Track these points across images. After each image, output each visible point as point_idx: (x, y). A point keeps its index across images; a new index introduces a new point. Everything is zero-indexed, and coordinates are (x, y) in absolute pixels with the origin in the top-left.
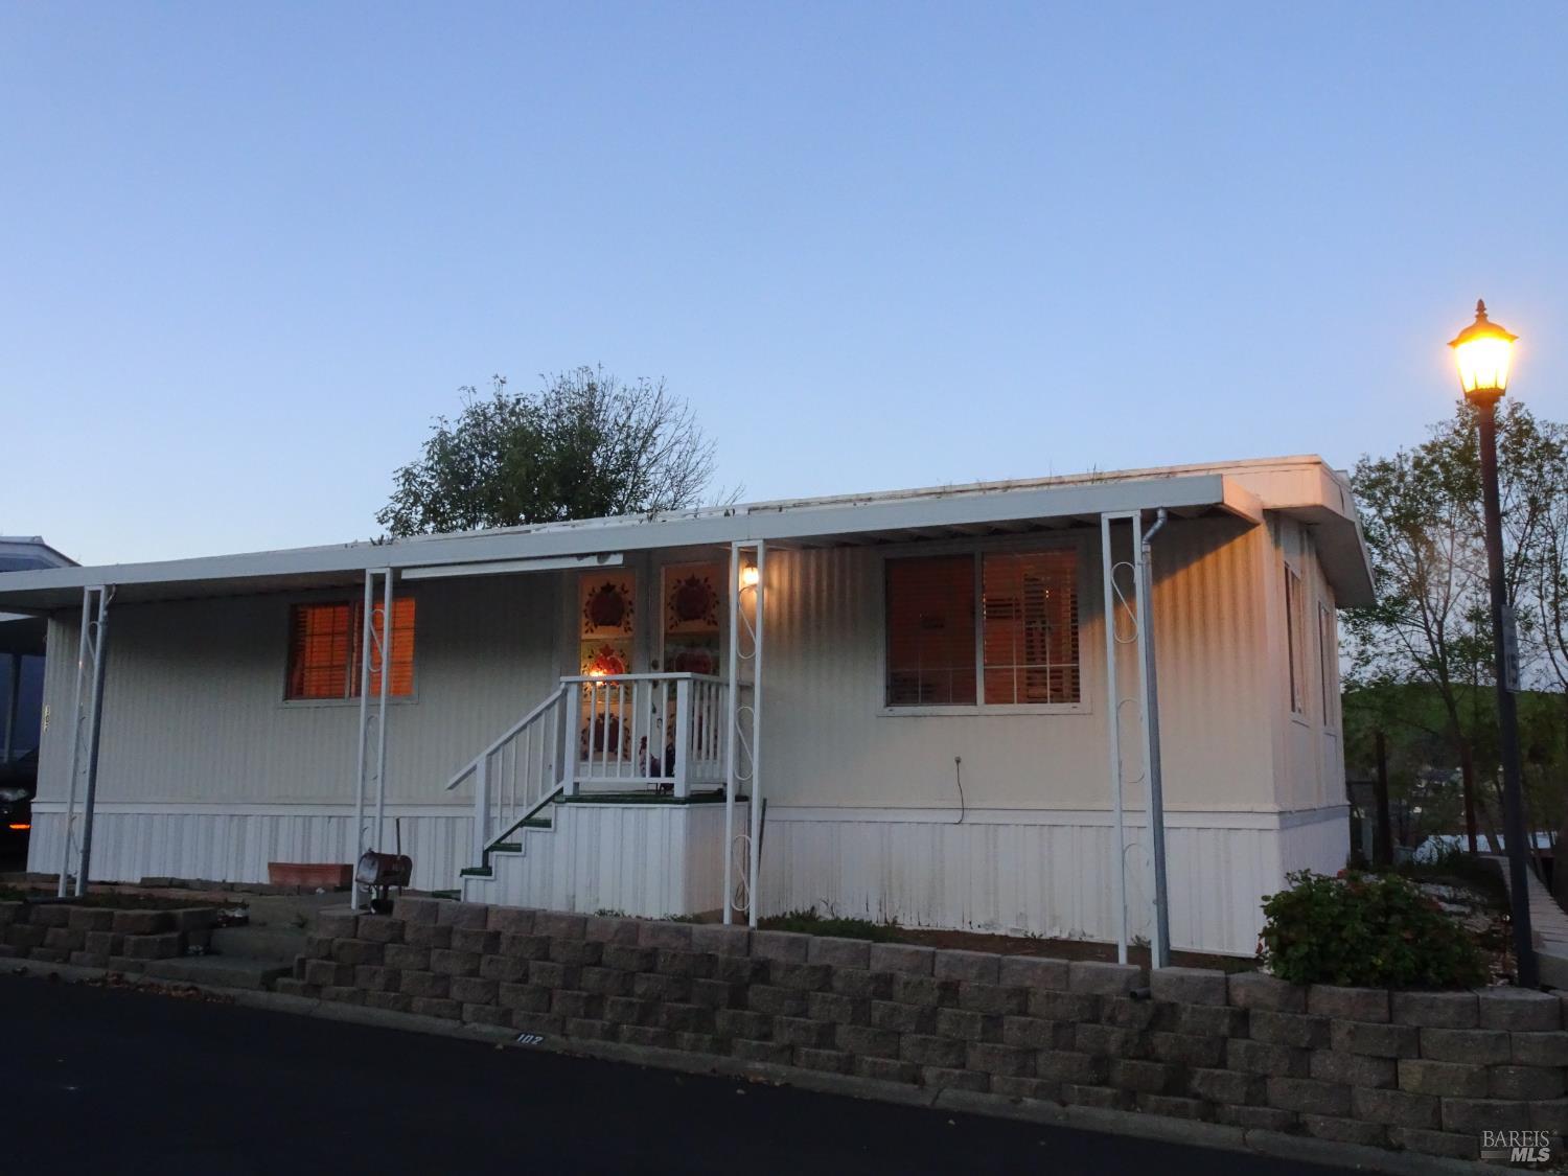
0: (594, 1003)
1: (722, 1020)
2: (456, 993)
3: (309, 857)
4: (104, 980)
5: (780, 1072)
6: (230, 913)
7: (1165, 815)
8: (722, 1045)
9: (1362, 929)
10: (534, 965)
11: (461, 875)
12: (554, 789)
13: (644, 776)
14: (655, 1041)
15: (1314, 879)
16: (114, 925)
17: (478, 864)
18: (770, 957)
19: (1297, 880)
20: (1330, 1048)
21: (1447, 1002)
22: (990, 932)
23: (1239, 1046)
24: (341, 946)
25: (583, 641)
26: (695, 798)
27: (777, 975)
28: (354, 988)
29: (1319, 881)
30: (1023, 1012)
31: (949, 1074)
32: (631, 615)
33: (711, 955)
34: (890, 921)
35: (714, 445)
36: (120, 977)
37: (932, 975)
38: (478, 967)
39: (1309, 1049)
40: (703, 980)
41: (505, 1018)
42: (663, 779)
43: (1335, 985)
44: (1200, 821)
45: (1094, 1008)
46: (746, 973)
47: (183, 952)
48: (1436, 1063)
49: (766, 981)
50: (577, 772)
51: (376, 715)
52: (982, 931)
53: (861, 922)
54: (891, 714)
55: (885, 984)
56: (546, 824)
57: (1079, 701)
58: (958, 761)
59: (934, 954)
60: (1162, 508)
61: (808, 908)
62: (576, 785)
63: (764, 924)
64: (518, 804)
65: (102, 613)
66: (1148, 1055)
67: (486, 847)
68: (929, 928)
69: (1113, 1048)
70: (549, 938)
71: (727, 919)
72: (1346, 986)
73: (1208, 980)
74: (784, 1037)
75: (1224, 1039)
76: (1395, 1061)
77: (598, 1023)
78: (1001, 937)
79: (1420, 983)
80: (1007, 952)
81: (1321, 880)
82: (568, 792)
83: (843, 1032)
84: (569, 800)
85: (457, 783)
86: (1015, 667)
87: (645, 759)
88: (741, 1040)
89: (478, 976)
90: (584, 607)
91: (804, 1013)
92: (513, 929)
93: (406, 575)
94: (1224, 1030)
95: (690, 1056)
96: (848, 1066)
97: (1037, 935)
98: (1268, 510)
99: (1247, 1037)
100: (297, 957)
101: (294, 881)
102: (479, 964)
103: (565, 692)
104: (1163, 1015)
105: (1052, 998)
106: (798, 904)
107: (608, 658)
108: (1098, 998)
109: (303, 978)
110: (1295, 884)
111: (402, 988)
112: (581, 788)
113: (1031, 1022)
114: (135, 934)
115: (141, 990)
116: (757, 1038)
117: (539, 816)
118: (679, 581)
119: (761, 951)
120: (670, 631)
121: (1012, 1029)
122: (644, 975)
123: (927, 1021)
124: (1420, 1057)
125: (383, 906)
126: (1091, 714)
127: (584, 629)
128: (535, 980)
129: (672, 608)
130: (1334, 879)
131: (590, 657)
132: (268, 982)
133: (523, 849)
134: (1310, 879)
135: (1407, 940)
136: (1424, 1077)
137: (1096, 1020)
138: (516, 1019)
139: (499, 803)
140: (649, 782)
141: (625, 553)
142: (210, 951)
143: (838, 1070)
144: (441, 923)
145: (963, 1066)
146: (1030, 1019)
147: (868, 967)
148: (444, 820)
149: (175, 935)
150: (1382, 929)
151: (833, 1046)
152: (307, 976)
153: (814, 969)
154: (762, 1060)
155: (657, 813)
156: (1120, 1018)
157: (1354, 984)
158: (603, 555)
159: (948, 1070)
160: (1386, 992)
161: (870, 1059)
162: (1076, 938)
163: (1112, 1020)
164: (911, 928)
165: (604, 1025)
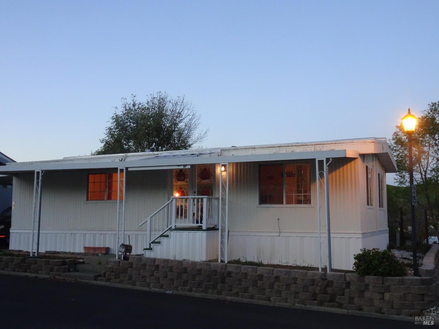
0: (185, 283)
1: (219, 286)
2: (148, 281)
3: (95, 245)
4: (50, 278)
5: (235, 299)
6: (79, 261)
7: (331, 234)
8: (219, 293)
9: (376, 262)
10: (169, 273)
11: (144, 250)
12: (169, 227)
13: (194, 223)
14: (202, 292)
15: (367, 250)
16: (50, 263)
17: (148, 247)
18: (231, 271)
19: (363, 251)
20: (368, 291)
21: (396, 280)
22: (287, 265)
23: (347, 290)
24: (116, 269)
25: (174, 185)
26: (208, 229)
27: (233, 275)
28: (120, 280)
29: (368, 251)
30: (295, 283)
31: (277, 299)
32: (188, 178)
33: (216, 270)
34: (260, 262)
35: (200, 116)
36: (54, 277)
37: (273, 274)
38: (154, 274)
39: (364, 291)
40: (213, 277)
41: (162, 287)
42: (200, 224)
43: (370, 276)
44: (342, 236)
45: (313, 282)
46: (225, 275)
47: (69, 271)
48: (393, 293)
49: (230, 277)
50: (176, 223)
51: (122, 207)
52: (285, 264)
53: (253, 262)
54: (260, 207)
55: (261, 277)
56: (167, 236)
57: (311, 204)
58: (278, 219)
59: (273, 269)
60: (331, 158)
61: (238, 259)
62: (175, 226)
63: (229, 262)
64: (159, 231)
65: (40, 178)
66: (326, 293)
67: (150, 243)
68: (271, 264)
69: (317, 292)
70: (173, 266)
71: (219, 261)
72: (373, 276)
73: (340, 275)
74: (235, 291)
75: (344, 289)
76: (383, 293)
77: (187, 288)
78: (290, 266)
79: (390, 275)
80: (291, 269)
81: (368, 250)
82: (173, 228)
83: (250, 289)
84: (174, 230)
85: (141, 225)
86: (294, 194)
87: (194, 219)
88: (224, 291)
89: (153, 276)
90: (174, 176)
91: (240, 285)
92: (162, 264)
93: (129, 169)
94: (344, 287)
95: (211, 295)
96: (252, 297)
97: (299, 265)
98: (360, 154)
99: (350, 288)
100: (103, 272)
101: (92, 252)
102: (154, 273)
103: (172, 201)
104: (330, 283)
105: (302, 280)
106: (235, 258)
107: (181, 190)
108: (314, 280)
109: (105, 277)
110: (362, 252)
111: (133, 279)
112: (176, 226)
113: (297, 286)
114: (56, 266)
115: (62, 280)
116: (228, 291)
117: (165, 234)
118: (201, 169)
119: (229, 269)
120: (198, 183)
121: (293, 288)
122: (198, 276)
123: (272, 286)
124: (389, 292)
125: (126, 258)
126: (314, 207)
127: (174, 182)
128: (169, 277)
129: (199, 177)
130: (372, 251)
131: (176, 190)
132: (96, 278)
133: (161, 243)
134: (366, 251)
135: (387, 265)
136: (390, 296)
137: (313, 285)
138: (164, 287)
139: (154, 230)
140: (195, 225)
141: (191, 165)
142: (76, 270)
143: (249, 298)
144: (142, 263)
145: (280, 297)
146: (297, 285)
147: (257, 273)
149: (67, 266)
150: (382, 262)
151: (248, 293)
152: (106, 277)
153: (243, 274)
154: (230, 296)
155: (198, 233)
156: (319, 285)
157: (375, 275)
158: (185, 165)
159: (277, 298)
160: (382, 277)
161: (257, 295)
162: (309, 266)
163: (317, 285)
164: (266, 264)
165: (188, 288)
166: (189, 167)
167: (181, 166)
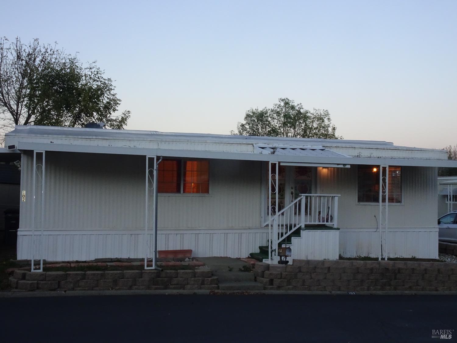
3: (168, 248)
12: (298, 226)
13: (320, 222)
14: (380, 289)
32: (284, 173)
54: (359, 204)
57: (401, 202)
58: (375, 216)
62: (305, 224)
67: (278, 243)
82: (303, 226)
84: (305, 229)
93: (282, 164)
103: (302, 198)
120: (296, 178)
129: (297, 172)
133: (292, 243)
141: (351, 165)
148: (223, 234)
158: (344, 165)
166: (349, 167)
167: (341, 165)
